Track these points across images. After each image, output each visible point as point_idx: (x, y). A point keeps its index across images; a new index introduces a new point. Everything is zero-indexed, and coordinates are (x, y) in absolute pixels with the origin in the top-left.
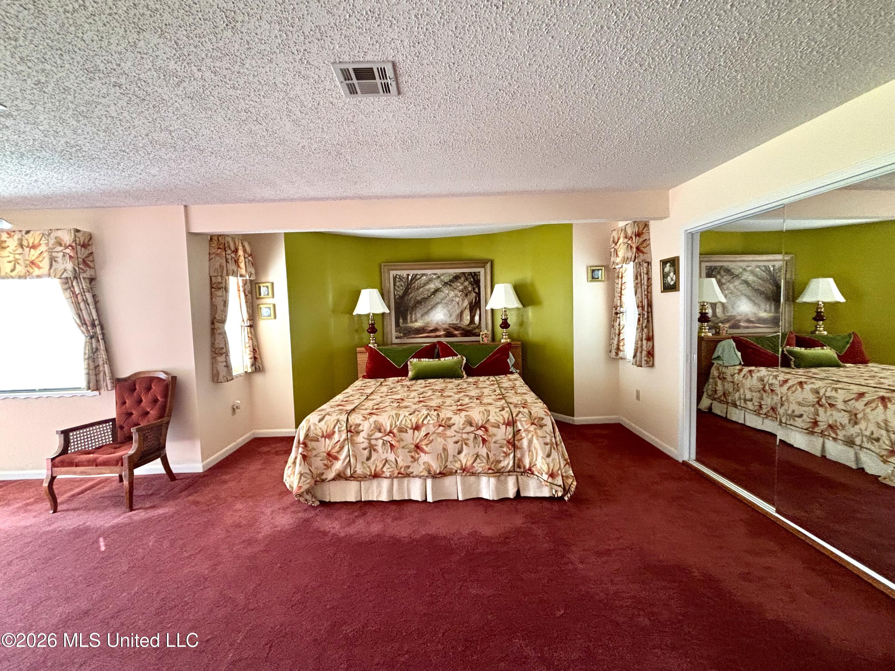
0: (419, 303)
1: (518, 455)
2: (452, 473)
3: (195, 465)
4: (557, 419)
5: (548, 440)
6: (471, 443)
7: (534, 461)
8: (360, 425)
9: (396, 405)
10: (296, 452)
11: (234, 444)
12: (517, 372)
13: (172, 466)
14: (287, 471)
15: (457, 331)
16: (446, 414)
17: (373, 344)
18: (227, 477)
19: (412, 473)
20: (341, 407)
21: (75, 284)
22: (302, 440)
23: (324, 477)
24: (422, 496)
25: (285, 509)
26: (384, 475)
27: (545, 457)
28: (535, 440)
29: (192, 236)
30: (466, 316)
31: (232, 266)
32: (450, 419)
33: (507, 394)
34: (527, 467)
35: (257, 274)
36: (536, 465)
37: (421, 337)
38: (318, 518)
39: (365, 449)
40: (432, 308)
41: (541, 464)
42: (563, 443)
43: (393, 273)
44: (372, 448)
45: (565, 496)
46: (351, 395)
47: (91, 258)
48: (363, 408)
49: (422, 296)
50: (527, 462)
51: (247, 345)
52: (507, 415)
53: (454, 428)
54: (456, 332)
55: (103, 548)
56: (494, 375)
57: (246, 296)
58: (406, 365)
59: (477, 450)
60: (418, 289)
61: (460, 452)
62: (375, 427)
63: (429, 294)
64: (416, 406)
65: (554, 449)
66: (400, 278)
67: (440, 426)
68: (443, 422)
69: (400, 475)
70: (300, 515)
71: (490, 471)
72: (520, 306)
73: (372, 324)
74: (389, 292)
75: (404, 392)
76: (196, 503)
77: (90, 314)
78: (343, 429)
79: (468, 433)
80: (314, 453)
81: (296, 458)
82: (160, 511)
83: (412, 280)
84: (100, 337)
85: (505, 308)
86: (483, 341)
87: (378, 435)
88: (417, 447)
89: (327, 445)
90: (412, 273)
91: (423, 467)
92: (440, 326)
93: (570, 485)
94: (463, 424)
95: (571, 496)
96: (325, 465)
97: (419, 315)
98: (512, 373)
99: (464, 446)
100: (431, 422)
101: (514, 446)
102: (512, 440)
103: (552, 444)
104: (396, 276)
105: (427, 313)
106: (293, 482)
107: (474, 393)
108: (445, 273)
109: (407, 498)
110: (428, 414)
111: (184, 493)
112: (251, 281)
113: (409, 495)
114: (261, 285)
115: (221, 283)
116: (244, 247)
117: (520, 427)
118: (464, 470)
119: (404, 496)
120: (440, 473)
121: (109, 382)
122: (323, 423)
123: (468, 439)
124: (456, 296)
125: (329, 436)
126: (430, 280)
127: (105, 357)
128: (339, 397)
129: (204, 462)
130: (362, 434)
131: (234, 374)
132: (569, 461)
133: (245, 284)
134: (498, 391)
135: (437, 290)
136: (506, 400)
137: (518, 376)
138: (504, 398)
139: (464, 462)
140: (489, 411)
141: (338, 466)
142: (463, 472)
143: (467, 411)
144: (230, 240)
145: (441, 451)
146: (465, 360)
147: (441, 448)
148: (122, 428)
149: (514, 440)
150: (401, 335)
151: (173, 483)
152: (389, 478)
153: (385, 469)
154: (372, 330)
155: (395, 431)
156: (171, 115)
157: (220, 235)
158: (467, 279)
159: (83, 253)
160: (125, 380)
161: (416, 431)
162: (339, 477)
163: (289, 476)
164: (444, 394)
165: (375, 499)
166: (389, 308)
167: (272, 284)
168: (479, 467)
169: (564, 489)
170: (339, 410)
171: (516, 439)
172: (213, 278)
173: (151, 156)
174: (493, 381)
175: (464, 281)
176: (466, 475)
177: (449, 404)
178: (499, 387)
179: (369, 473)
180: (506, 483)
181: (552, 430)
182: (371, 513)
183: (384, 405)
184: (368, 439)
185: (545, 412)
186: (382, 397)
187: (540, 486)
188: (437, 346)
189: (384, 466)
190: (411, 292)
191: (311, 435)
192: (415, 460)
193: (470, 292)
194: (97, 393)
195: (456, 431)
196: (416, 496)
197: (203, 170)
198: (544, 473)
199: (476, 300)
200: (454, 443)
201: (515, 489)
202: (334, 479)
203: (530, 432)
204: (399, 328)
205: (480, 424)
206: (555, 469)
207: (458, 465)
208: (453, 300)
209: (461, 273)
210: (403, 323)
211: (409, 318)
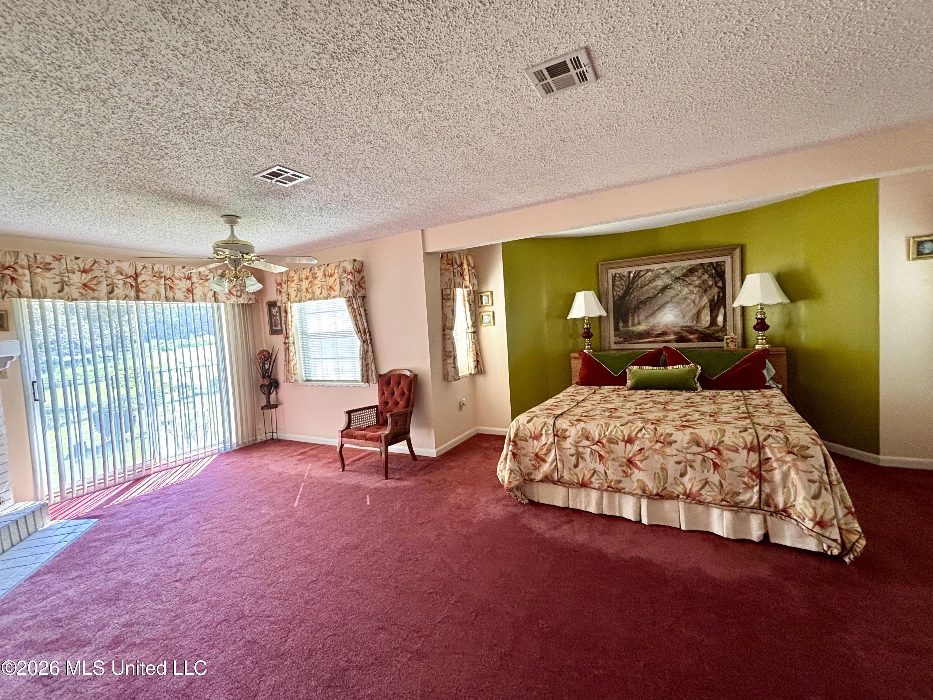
0: (643, 303)
1: (767, 489)
2: (671, 497)
3: (431, 450)
4: (832, 451)
5: (816, 476)
6: (697, 465)
7: (792, 500)
8: (567, 430)
9: (607, 414)
10: (507, 449)
11: (460, 436)
12: (778, 387)
13: (414, 449)
14: (500, 466)
15: (694, 334)
16: (664, 429)
17: (588, 349)
18: (452, 464)
19: (624, 489)
20: (549, 411)
21: (354, 301)
22: (512, 437)
23: (532, 477)
24: (635, 516)
25: (498, 501)
26: (592, 486)
27: (809, 498)
28: (793, 474)
29: (428, 255)
30: (706, 317)
31: (458, 279)
32: (671, 435)
33: (755, 414)
34: (781, 506)
35: (479, 284)
36: (794, 506)
37: (644, 343)
38: (526, 515)
39: (572, 455)
40: (659, 309)
41: (802, 506)
42: (843, 484)
43: (613, 271)
44: (579, 456)
45: (845, 555)
46: (562, 401)
47: (363, 281)
48: (571, 413)
49: (647, 296)
50: (780, 501)
51: (471, 349)
52: (751, 437)
53: (675, 446)
54: (691, 337)
55: (368, 503)
56: (741, 388)
57: (470, 305)
58: (624, 373)
59: (706, 475)
60: (641, 288)
61: (683, 475)
62: (583, 435)
63: (656, 292)
64: (630, 418)
65: (826, 489)
66: (619, 277)
67: (657, 441)
68: (662, 438)
69: (610, 489)
70: (511, 509)
71: (724, 503)
72: (786, 301)
73: (587, 328)
74: (607, 294)
75: (619, 402)
76: (430, 482)
77: (363, 324)
78: (550, 432)
79: (694, 454)
80: (524, 452)
81: (507, 455)
82: (405, 483)
83: (634, 277)
84: (369, 342)
85: (761, 304)
86: (727, 346)
87: (586, 443)
88: (630, 462)
89: (535, 446)
90: (633, 270)
91: (637, 484)
92: (669, 329)
93: (854, 544)
94: (688, 443)
95: (855, 558)
96: (533, 465)
97: (642, 318)
98: (769, 388)
99: (688, 468)
100: (647, 436)
101: (760, 477)
102: (758, 469)
103: (822, 482)
104: (615, 276)
105: (653, 314)
106: (504, 477)
107: (707, 408)
108: (677, 267)
109: (618, 515)
110: (643, 427)
111: (422, 472)
112: (474, 291)
113: (620, 511)
114: (483, 295)
115: (450, 294)
116: (468, 260)
117: (770, 455)
118: (688, 496)
119: (615, 512)
120: (657, 495)
121: (374, 376)
122: (531, 424)
123: (694, 461)
124: (692, 292)
125: (537, 437)
126: (658, 276)
127: (372, 357)
128: (550, 402)
129: (438, 449)
130: (569, 440)
131: (460, 375)
132: (853, 510)
133: (469, 294)
134: (743, 409)
135: (666, 288)
136: (752, 420)
137: (779, 392)
138: (749, 418)
139: (688, 486)
140: (725, 431)
141: (546, 468)
142: (687, 498)
143: (694, 428)
144: (456, 255)
145: (659, 470)
146: (700, 369)
147: (658, 466)
148: (382, 413)
149: (760, 470)
150: (621, 340)
151: (415, 462)
152: (598, 490)
153: (593, 480)
154: (588, 334)
155: (604, 441)
156: (404, 155)
157: (449, 252)
158: (706, 272)
159: (358, 277)
160: (384, 375)
161: (628, 445)
162: (547, 479)
163: (502, 471)
164: (667, 408)
165: (583, 509)
166: (607, 310)
167: (492, 293)
168: (707, 495)
169: (843, 545)
170: (548, 413)
171: (763, 469)
172: (444, 291)
173: (395, 193)
174: (739, 396)
175: (703, 274)
176: (690, 503)
177: (672, 419)
178: (746, 404)
179: (576, 481)
180: (746, 521)
181: (824, 465)
182: (578, 522)
183: (595, 413)
184: (575, 446)
185: (813, 439)
186: (593, 405)
187: (801, 535)
188: (664, 353)
189: (592, 475)
190: (633, 292)
191: (521, 434)
192: (626, 475)
193: (710, 287)
194: (367, 385)
195: (677, 450)
196: (629, 513)
197: (431, 197)
198: (807, 519)
199: (719, 296)
200: (676, 463)
201: (762, 532)
202: (542, 481)
203: (785, 462)
204: (618, 333)
205: (711, 445)
206: (828, 517)
207: (680, 489)
208: (686, 298)
209: (698, 265)
210: (623, 327)
211: (630, 321)
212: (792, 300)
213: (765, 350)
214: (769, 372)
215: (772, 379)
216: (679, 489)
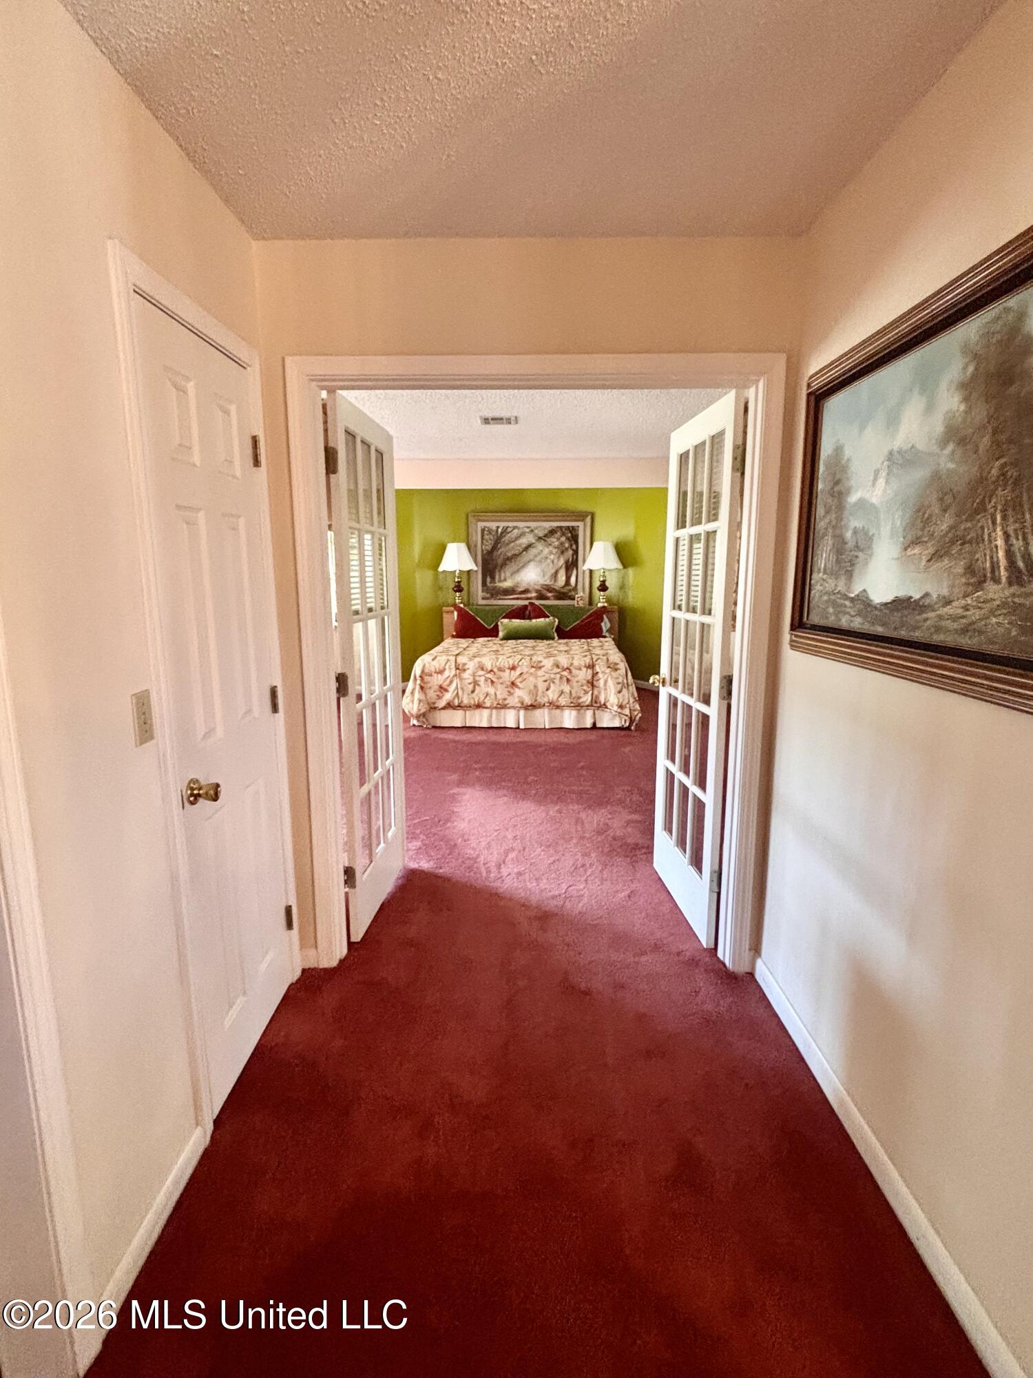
0: (509, 559)
1: (596, 692)
2: (541, 706)
4: (630, 665)
5: (620, 680)
6: (557, 681)
7: (608, 696)
8: (466, 664)
10: (413, 684)
12: (610, 637)
14: (405, 701)
15: (551, 592)
17: (461, 603)
19: (508, 705)
22: (418, 674)
23: (436, 705)
24: (515, 724)
25: (405, 729)
26: (485, 706)
27: (617, 693)
28: (609, 679)
30: (562, 577)
32: (540, 662)
33: (593, 649)
34: (602, 703)
36: (609, 700)
37: (511, 599)
38: (434, 733)
39: (470, 684)
40: (523, 566)
41: (613, 700)
42: (633, 681)
43: (481, 525)
44: (476, 683)
45: (631, 726)
46: (451, 647)
49: (513, 552)
50: (602, 699)
52: (589, 661)
53: (543, 669)
54: (550, 595)
56: (585, 638)
58: (496, 627)
59: (562, 687)
60: (508, 544)
61: (547, 689)
62: (479, 666)
63: (521, 550)
64: (510, 655)
65: (625, 688)
66: (488, 531)
67: (532, 667)
68: (535, 664)
69: (498, 706)
70: (419, 732)
71: (572, 705)
72: (620, 566)
73: (459, 582)
74: (476, 546)
75: (497, 647)
78: (452, 667)
79: (555, 674)
80: (429, 685)
81: (414, 689)
83: (502, 533)
85: (603, 569)
86: (578, 604)
87: (481, 673)
88: (513, 683)
89: (438, 680)
90: (502, 525)
91: (517, 700)
92: (531, 586)
93: (636, 718)
94: (551, 666)
95: (636, 726)
96: (437, 695)
97: (508, 574)
98: (605, 637)
99: (551, 684)
100: (525, 664)
101: (593, 685)
102: (591, 680)
103: (623, 683)
104: (484, 530)
105: (518, 571)
106: (411, 707)
107: (564, 648)
108: (539, 527)
109: (503, 725)
110: (522, 660)
113: (505, 723)
117: (598, 670)
118: (550, 703)
119: (501, 724)
120: (531, 705)
122: (434, 662)
123: (555, 679)
124: (551, 553)
125: (441, 672)
126: (522, 534)
128: (438, 648)
130: (468, 672)
132: (637, 699)
134: (586, 648)
135: (529, 546)
136: (591, 653)
137: (612, 642)
138: (589, 652)
139: (551, 697)
140: (574, 659)
141: (448, 697)
142: (550, 705)
143: (555, 658)
145: (532, 687)
146: (557, 622)
147: (532, 685)
149: (593, 680)
150: (488, 595)
152: (489, 708)
153: (486, 701)
154: (458, 588)
155: (495, 670)
158: (563, 534)
161: (512, 671)
162: (449, 706)
163: (408, 704)
164: (535, 648)
165: (477, 725)
166: (477, 565)
168: (563, 701)
169: (631, 719)
170: (448, 653)
174: (584, 642)
175: (561, 536)
176: (552, 708)
177: (540, 654)
178: (588, 645)
179: (473, 704)
180: (584, 715)
181: (625, 674)
182: (474, 736)
183: (482, 653)
184: (473, 676)
185: (621, 659)
186: (477, 649)
187: (612, 718)
188: (529, 608)
189: (485, 698)
190: (501, 547)
191: (426, 671)
192: (510, 694)
193: (567, 549)
195: (545, 672)
196: (511, 723)
198: (615, 706)
199: (573, 558)
200: (543, 681)
201: (592, 721)
202: (444, 708)
203: (606, 673)
204: (485, 588)
205: (565, 667)
206: (625, 703)
207: (546, 700)
208: (547, 558)
209: (557, 527)
210: (490, 583)
211: (497, 577)
212: (625, 566)
213: (604, 607)
214: (605, 625)
215: (607, 631)
216: (544, 700)
